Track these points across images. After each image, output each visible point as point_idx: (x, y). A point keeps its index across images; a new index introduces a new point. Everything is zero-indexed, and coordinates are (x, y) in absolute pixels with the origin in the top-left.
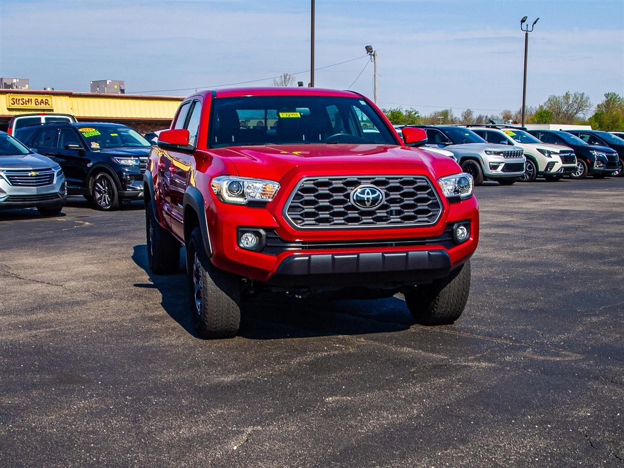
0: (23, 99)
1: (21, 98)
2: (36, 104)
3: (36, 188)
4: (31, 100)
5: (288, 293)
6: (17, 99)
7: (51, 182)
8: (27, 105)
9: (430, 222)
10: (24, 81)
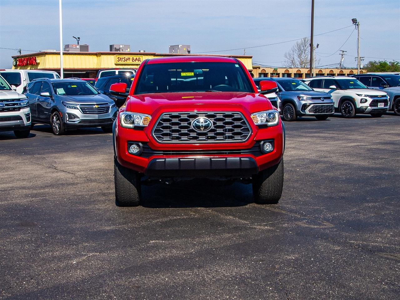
0: (125, 58)
1: (123, 57)
2: (133, 61)
3: (97, 115)
4: (130, 58)
5: (160, 180)
6: (121, 58)
7: (107, 111)
8: (127, 62)
9: (243, 140)
10: (128, 46)
